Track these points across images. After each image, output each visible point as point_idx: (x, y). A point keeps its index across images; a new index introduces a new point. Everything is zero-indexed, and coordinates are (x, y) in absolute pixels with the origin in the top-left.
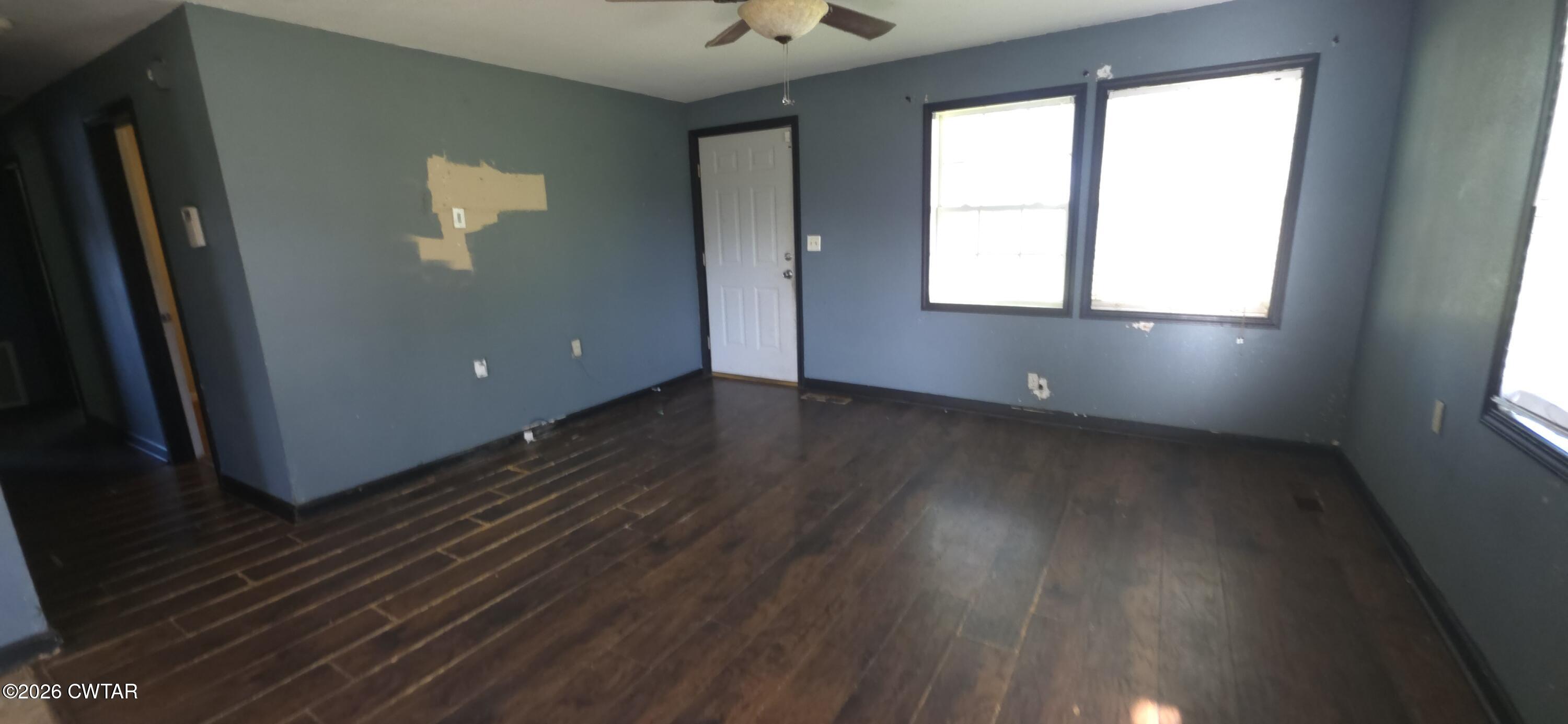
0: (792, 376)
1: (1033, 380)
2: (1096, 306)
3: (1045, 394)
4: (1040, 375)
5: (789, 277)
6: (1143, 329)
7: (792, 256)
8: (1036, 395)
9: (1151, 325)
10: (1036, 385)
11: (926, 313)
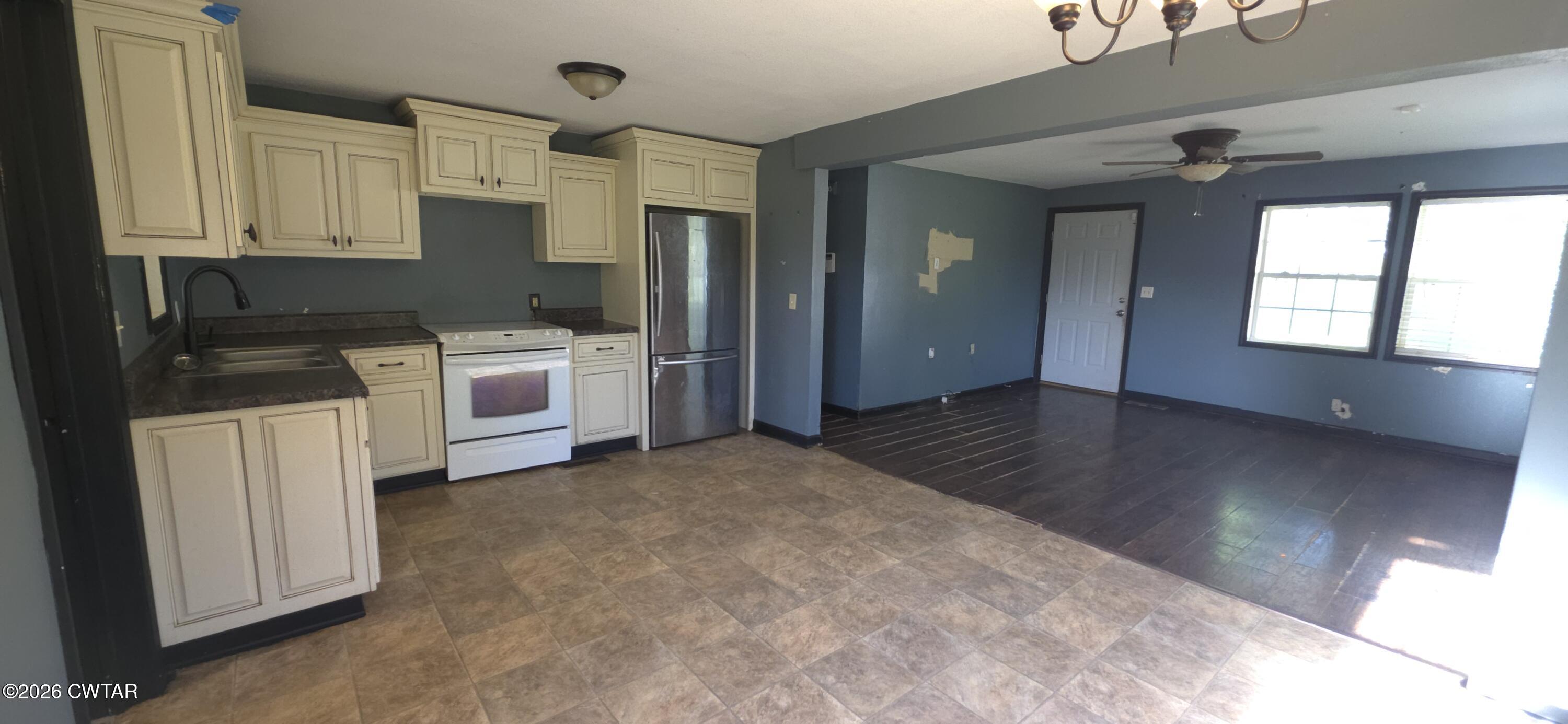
0: (1114, 388)
1: (1336, 404)
2: (1398, 352)
3: (1347, 415)
4: (1343, 402)
5: (1121, 315)
6: (1442, 372)
7: (1126, 300)
8: (1338, 416)
9: (1449, 369)
10: (1339, 409)
11: (1241, 348)
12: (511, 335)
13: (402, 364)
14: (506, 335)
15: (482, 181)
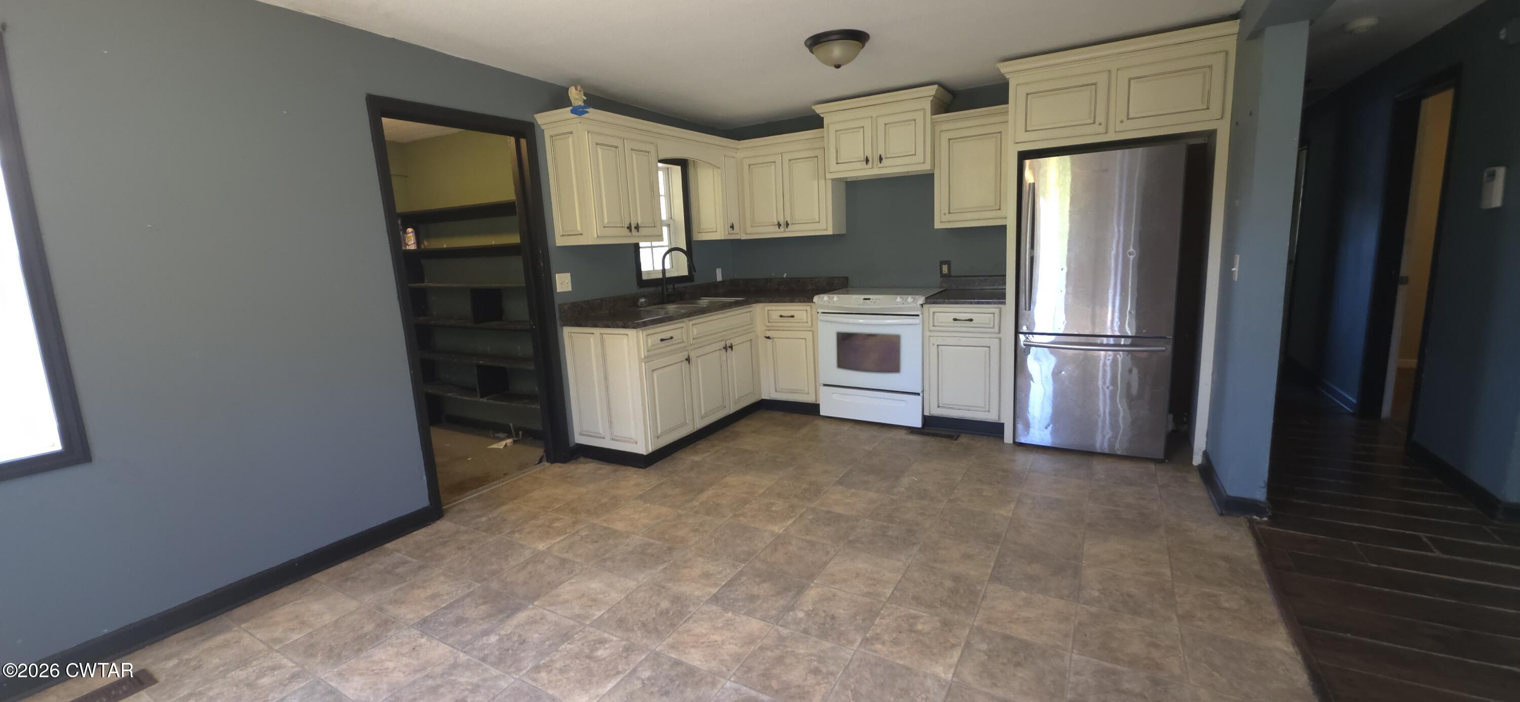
12: (869, 299)
13: (793, 316)
14: (865, 299)
15: (867, 161)
